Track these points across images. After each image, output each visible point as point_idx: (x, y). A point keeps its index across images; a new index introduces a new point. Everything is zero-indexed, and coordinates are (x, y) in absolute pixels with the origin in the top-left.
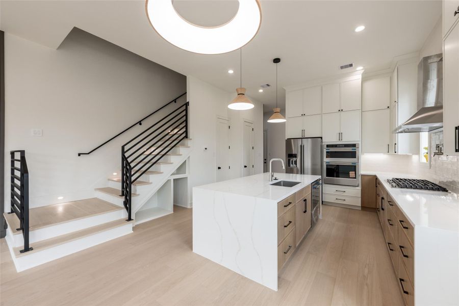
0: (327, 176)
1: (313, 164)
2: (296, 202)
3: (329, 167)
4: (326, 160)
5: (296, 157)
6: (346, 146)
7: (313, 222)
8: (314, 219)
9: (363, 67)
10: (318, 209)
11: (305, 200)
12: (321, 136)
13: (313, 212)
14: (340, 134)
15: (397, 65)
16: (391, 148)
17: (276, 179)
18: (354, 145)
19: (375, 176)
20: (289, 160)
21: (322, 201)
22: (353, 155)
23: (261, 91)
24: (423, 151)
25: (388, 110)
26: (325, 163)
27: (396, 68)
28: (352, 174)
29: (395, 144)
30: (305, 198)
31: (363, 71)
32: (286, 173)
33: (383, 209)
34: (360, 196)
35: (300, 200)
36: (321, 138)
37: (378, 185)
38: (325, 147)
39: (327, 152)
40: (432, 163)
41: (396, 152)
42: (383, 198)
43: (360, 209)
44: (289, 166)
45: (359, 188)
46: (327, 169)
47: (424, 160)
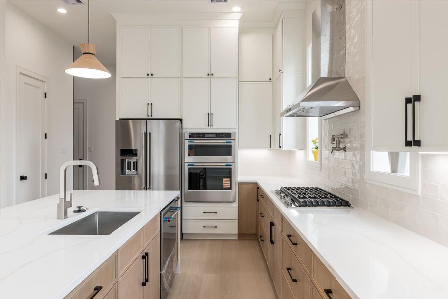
0: (190, 189)
1: (168, 167)
2: (120, 273)
3: (192, 172)
4: (188, 160)
5: (136, 155)
6: (218, 135)
7: (164, 289)
8: (166, 283)
9: (242, 7)
10: (175, 257)
11: (145, 256)
12: (179, 117)
13: (164, 271)
14: (210, 116)
15: (282, 17)
16: (274, 141)
17: (80, 210)
18: (229, 135)
19: (256, 184)
20: (123, 162)
21: (182, 235)
22: (227, 150)
23: (62, 11)
24: (311, 146)
25: (270, 84)
26: (186, 165)
27: (281, 20)
28: (226, 182)
29: (280, 134)
30: (146, 251)
31: (241, 15)
32: (117, 189)
33: (272, 242)
34: (237, 217)
35: (134, 258)
36: (181, 120)
37: (260, 198)
38: (187, 136)
39: (190, 146)
40: (323, 163)
41: (280, 147)
42: (272, 224)
43: (237, 238)
44: (123, 172)
45: (236, 205)
46: (190, 174)
47: (311, 158)
